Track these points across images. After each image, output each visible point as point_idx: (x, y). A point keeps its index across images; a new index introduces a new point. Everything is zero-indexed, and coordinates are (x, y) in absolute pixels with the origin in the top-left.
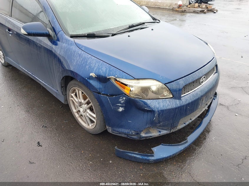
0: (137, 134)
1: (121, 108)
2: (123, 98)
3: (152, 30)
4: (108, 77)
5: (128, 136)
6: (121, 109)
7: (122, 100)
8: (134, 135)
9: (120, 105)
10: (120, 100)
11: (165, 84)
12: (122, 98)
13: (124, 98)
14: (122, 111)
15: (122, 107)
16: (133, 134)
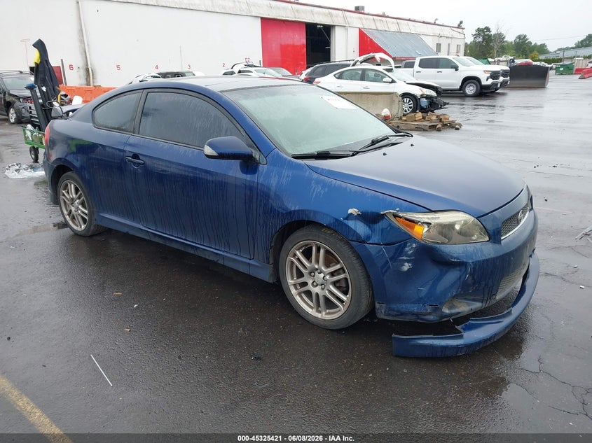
0: (436, 309)
1: (406, 264)
2: (411, 245)
3: (412, 145)
4: (382, 213)
5: (418, 318)
6: (406, 267)
7: (410, 249)
8: (430, 314)
9: (405, 258)
10: (407, 249)
11: (477, 218)
12: (409, 246)
13: (414, 246)
14: (408, 269)
15: (408, 261)
16: (429, 311)
